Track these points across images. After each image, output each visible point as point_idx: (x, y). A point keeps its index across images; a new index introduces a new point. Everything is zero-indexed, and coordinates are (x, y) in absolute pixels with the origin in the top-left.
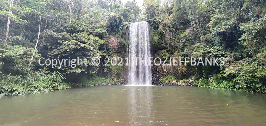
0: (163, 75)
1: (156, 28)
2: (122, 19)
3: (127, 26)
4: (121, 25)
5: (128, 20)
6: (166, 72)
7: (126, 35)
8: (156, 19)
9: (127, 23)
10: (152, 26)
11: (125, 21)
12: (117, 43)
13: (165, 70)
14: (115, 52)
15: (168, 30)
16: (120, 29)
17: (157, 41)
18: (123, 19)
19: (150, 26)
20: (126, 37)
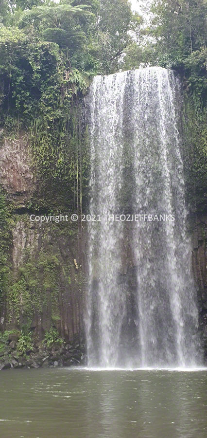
2: (54, 57)
3: (76, 88)
4: (50, 83)
5: (83, 63)
7: (71, 130)
9: (77, 76)
10: (192, 88)
11: (68, 66)
12: (33, 169)
14: (21, 211)
16: (42, 104)
18: (58, 58)
19: (185, 88)
20: (71, 141)
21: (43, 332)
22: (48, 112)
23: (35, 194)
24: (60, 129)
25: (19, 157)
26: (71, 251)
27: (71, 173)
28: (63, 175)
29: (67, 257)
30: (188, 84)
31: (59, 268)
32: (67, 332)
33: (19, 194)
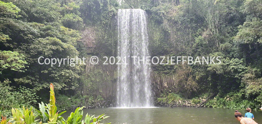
0: (162, 92)
1: (159, 22)
2: (107, 2)
3: (113, 13)
6: (167, 87)
8: (159, 10)
10: (152, 18)
11: (110, 4)
12: (95, 39)
13: (165, 85)
14: (89, 54)
15: (175, 27)
17: (157, 42)
20: (110, 31)
21: (96, 96)
22: (104, 20)
23: (95, 48)
24: (107, 26)
25: (90, 35)
26: (106, 68)
27: (109, 42)
28: (106, 42)
29: (105, 71)
30: (150, 17)
31: (102, 74)
32: (104, 96)
33: (89, 48)
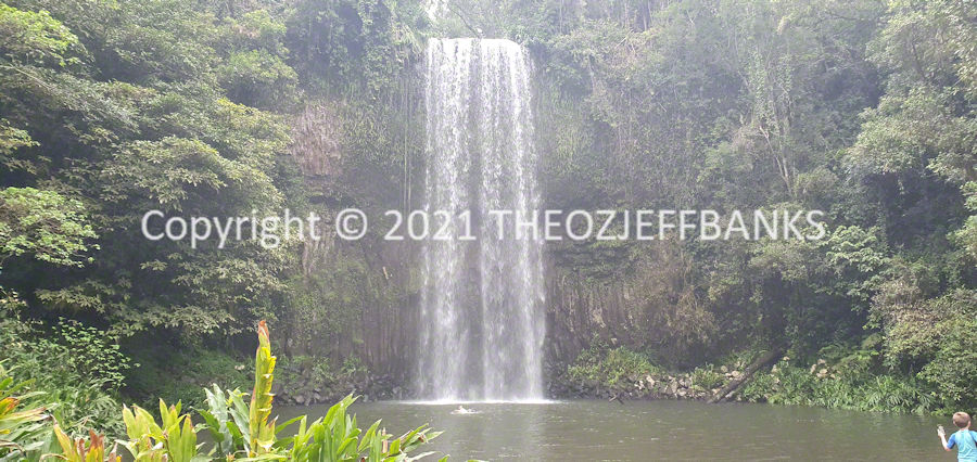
0: (584, 344)
1: (576, 90)
3: (408, 51)
6: (603, 325)
8: (578, 47)
9: (410, 36)
10: (550, 75)
11: (400, 21)
12: (341, 147)
13: (597, 318)
14: (318, 200)
15: (633, 109)
16: (368, 67)
17: (570, 160)
19: (541, 72)
20: (398, 117)
21: (341, 358)
22: (374, 78)
23: (339, 180)
24: (385, 100)
25: (323, 129)
26: (379, 255)
27: (394, 158)
28: (381, 159)
29: (373, 263)
30: (545, 69)
32: (370, 359)
33: (318, 178)
